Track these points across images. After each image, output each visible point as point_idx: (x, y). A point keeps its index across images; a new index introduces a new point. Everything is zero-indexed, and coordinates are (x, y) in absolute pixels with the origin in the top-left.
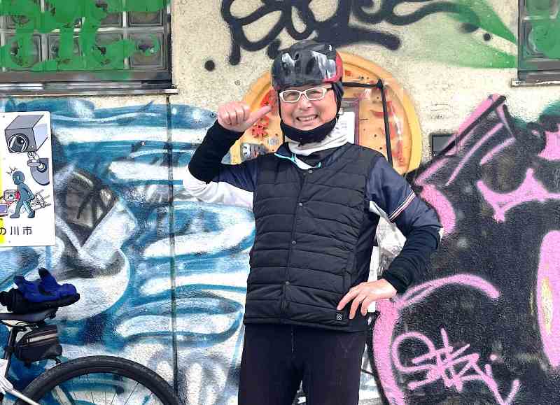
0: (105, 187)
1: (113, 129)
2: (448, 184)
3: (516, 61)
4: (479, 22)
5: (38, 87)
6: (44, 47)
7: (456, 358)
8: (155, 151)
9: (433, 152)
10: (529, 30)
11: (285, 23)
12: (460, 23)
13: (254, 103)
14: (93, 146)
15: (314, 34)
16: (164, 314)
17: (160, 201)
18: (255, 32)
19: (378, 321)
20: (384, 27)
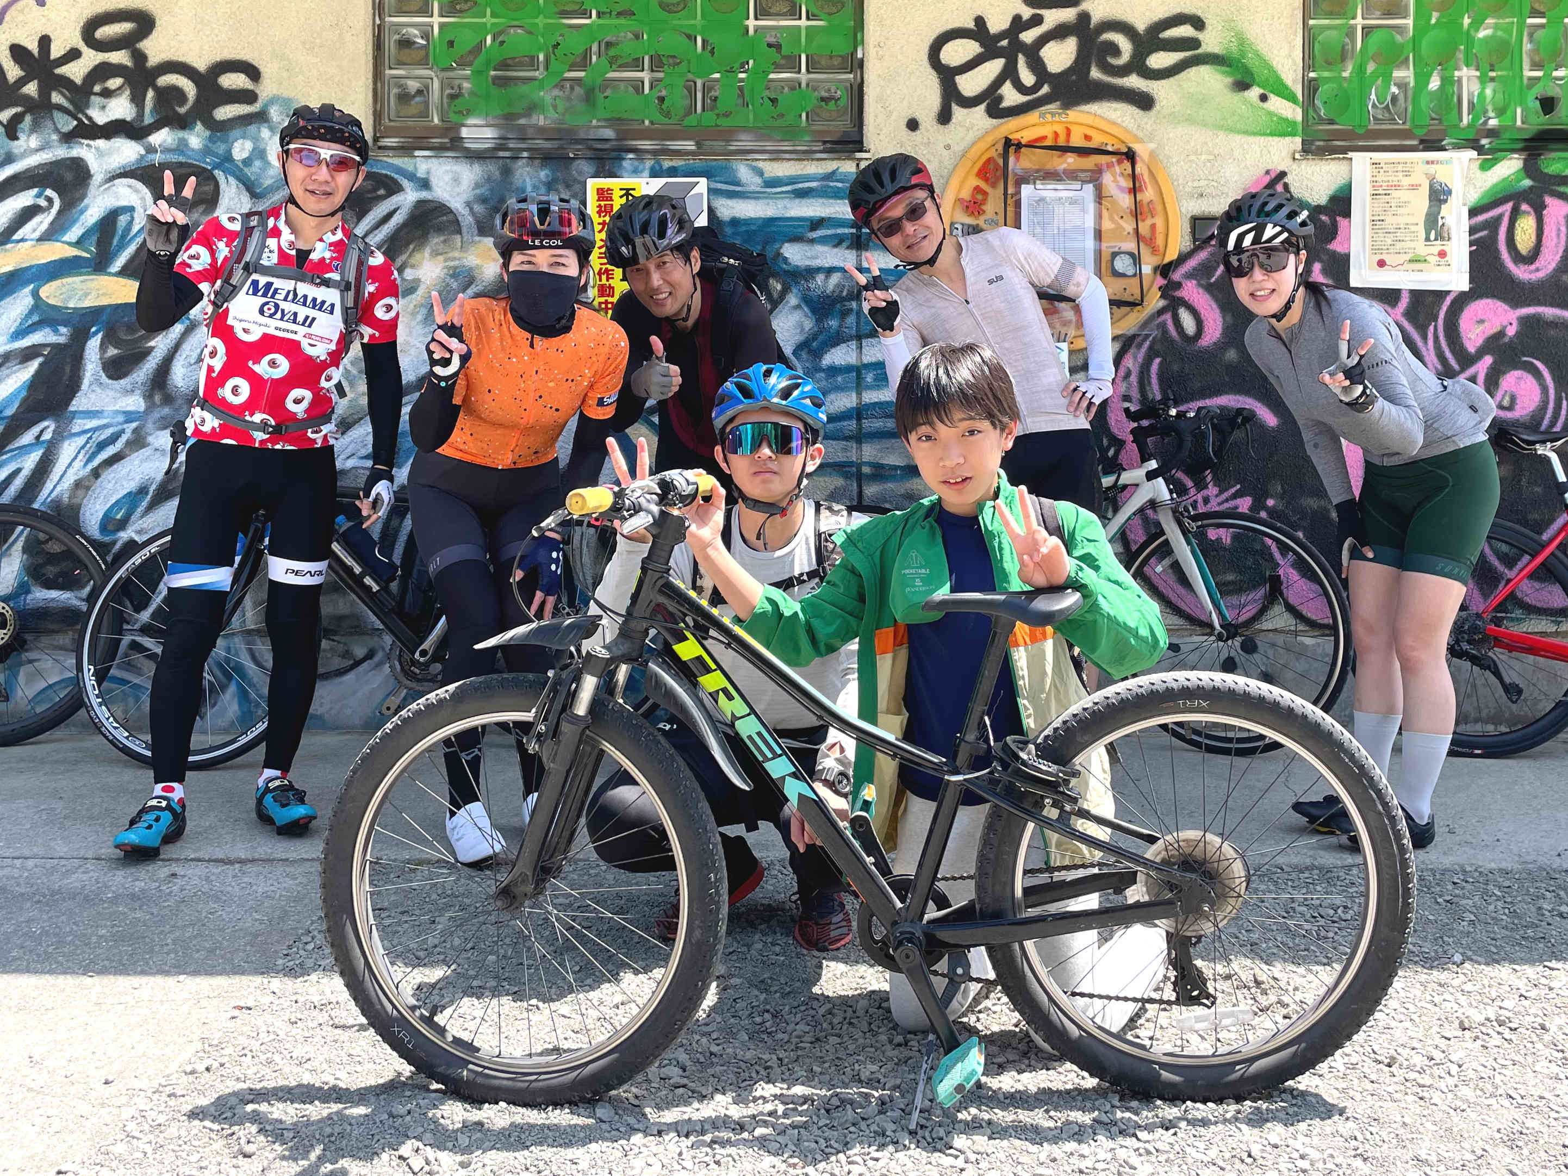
0: (774, 275)
1: (786, 202)
2: (1213, 280)
3: (1300, 128)
4: (1254, 80)
5: (690, 145)
6: (699, 96)
7: (1223, 503)
8: (840, 231)
9: (1195, 240)
10: (1316, 90)
11: (1009, 73)
12: (1229, 80)
13: (968, 172)
14: (760, 222)
15: (1045, 89)
16: (847, 438)
17: (845, 294)
18: (971, 84)
19: (1123, 452)
20: (1133, 81)
